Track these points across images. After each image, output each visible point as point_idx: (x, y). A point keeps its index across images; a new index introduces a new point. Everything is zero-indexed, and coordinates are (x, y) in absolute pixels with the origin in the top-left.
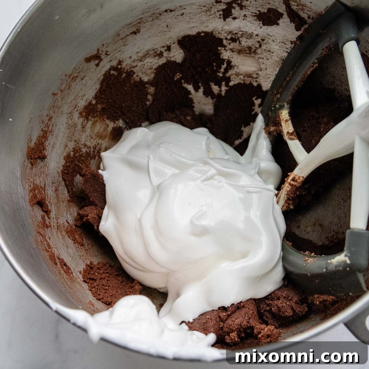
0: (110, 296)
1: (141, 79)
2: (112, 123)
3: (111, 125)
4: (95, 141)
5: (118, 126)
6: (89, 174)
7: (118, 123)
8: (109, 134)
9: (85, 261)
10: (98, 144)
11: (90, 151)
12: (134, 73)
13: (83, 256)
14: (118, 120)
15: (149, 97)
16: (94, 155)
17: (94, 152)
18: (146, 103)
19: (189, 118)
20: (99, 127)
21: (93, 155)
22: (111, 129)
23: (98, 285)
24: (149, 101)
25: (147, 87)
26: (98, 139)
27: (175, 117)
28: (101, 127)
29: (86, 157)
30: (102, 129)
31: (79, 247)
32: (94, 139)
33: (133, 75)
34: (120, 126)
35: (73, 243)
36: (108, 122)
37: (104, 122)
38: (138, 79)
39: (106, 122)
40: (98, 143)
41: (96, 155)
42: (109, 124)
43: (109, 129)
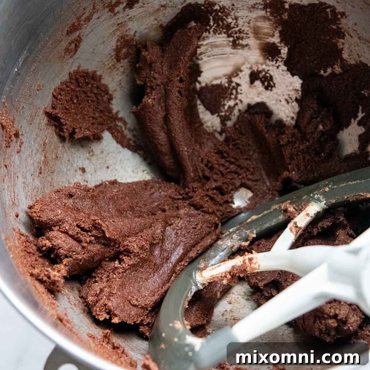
0: (65, 107)
1: (342, 49)
2: (279, 40)
3: (276, 39)
4: (248, 29)
5: (280, 48)
6: (191, 33)
7: (282, 46)
8: (265, 42)
9: (98, 69)
10: (246, 34)
11: (233, 28)
12: (343, 39)
13: (104, 64)
14: (286, 44)
15: (329, 70)
16: (233, 35)
17: (236, 33)
18: (321, 69)
19: (321, 127)
20: (266, 26)
21: (232, 33)
22: (271, 42)
23: (73, 90)
24: (325, 72)
25: (337, 62)
26: (252, 31)
27: (315, 111)
28: (267, 28)
29: (224, 26)
30: (266, 31)
31: (112, 56)
32: (249, 26)
33: (340, 38)
34: (280, 51)
35: (113, 48)
36: (277, 34)
37: (274, 30)
38: (340, 46)
39: (276, 32)
40: (248, 32)
41: (233, 37)
42: (275, 37)
43: (270, 39)
